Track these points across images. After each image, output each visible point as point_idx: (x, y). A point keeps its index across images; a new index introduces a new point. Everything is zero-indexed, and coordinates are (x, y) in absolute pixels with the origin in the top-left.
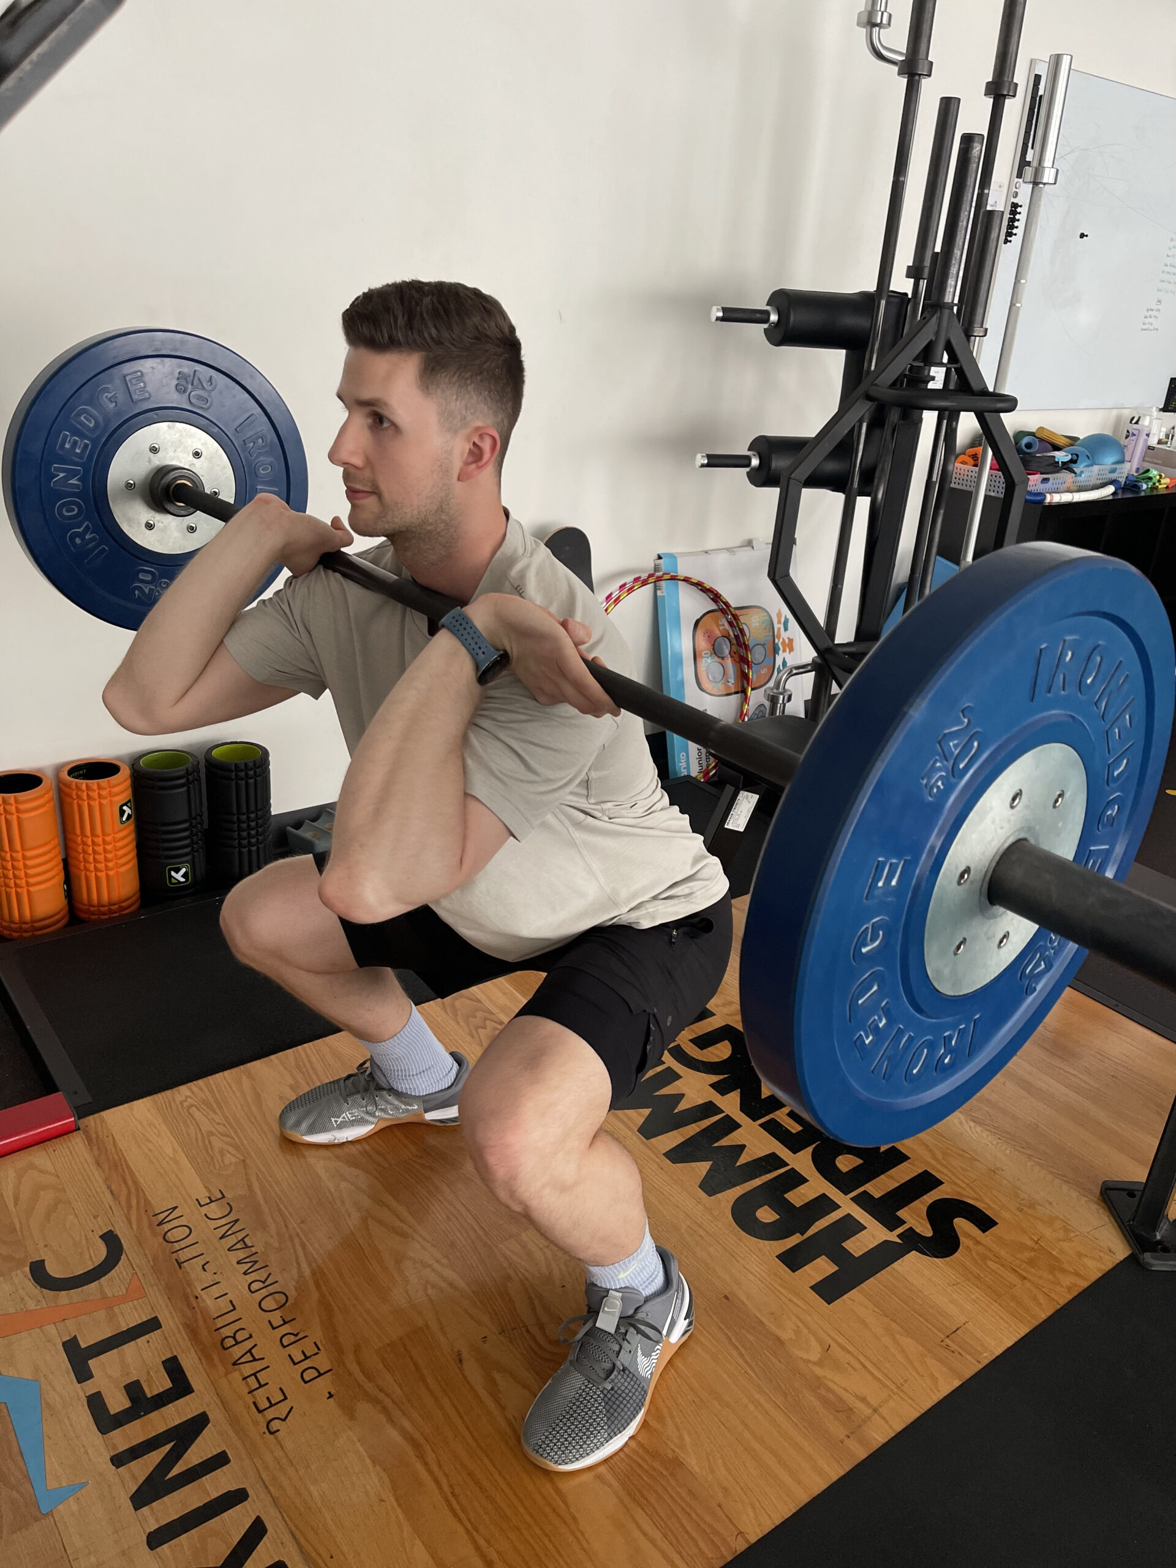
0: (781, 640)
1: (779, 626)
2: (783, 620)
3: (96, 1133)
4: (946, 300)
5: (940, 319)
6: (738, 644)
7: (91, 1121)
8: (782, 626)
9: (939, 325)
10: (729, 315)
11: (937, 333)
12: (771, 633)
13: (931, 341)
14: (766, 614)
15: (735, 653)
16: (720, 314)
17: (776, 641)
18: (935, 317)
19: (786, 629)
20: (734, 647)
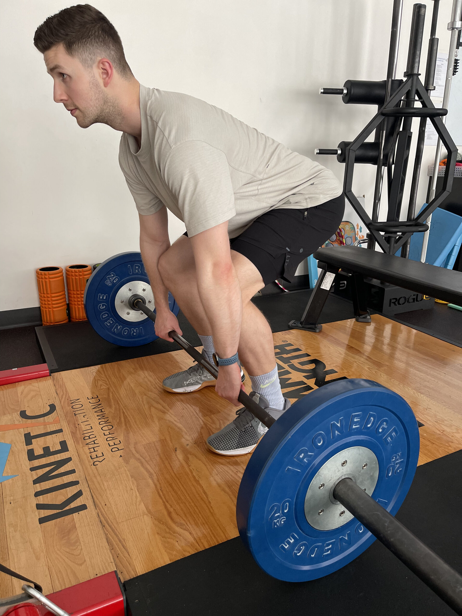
0: (359, 236)
1: (358, 230)
2: (359, 228)
3: (57, 377)
4: (415, 73)
5: (413, 80)
6: (339, 236)
7: (56, 374)
8: (359, 230)
9: (412, 83)
10: (326, 91)
11: (412, 87)
12: (354, 233)
13: (409, 90)
14: (352, 225)
15: (338, 240)
16: (322, 91)
17: (357, 236)
18: (410, 79)
19: (361, 232)
20: (337, 237)
